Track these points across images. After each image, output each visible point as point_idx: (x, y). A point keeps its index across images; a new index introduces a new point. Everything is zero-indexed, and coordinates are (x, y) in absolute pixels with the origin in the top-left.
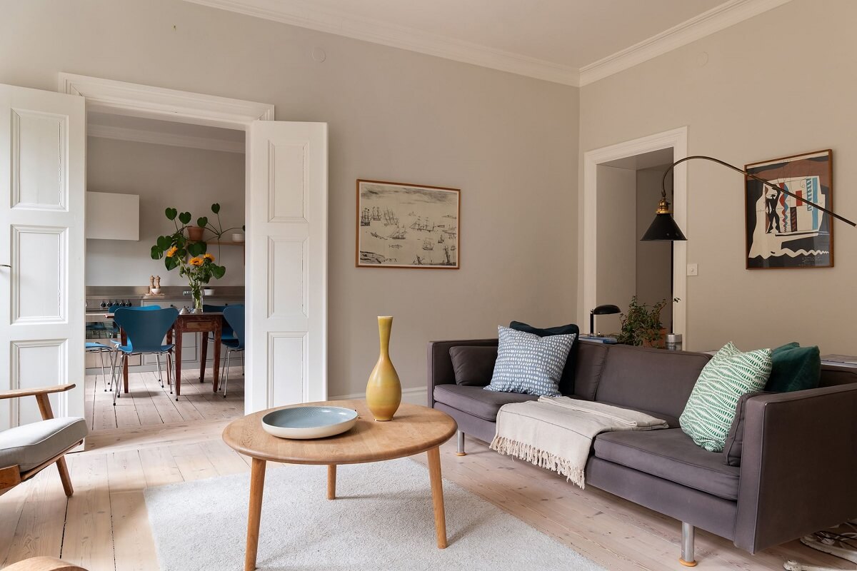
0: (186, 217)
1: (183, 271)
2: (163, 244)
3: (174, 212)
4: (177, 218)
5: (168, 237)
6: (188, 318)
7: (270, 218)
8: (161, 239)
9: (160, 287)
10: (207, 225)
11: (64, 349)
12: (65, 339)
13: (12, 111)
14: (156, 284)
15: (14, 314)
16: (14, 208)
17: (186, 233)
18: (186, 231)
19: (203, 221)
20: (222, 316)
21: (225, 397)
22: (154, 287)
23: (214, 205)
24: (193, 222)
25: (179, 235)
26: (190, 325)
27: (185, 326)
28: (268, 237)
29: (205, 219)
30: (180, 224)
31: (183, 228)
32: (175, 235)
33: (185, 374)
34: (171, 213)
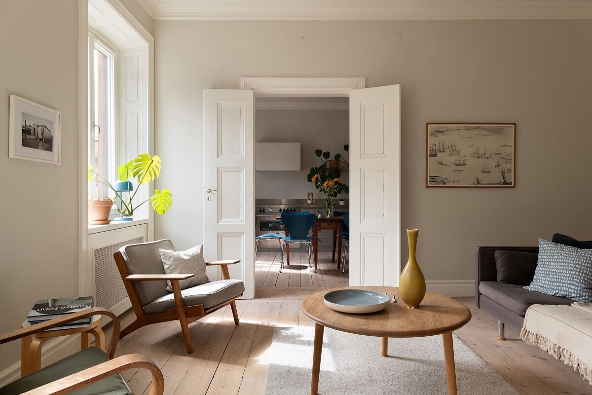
0: (327, 155)
1: (321, 190)
2: (314, 171)
3: (321, 151)
4: (322, 155)
5: (317, 168)
6: (323, 220)
7: (362, 155)
8: (312, 170)
9: (313, 200)
10: (341, 159)
11: (243, 238)
12: (244, 233)
13: (218, 103)
14: (311, 198)
15: (219, 218)
16: (219, 158)
17: (328, 165)
18: (328, 163)
19: (338, 157)
20: (342, 220)
21: (344, 273)
22: (310, 200)
23: (345, 146)
24: (332, 157)
25: (323, 167)
26: (323, 225)
27: (320, 226)
28: (361, 168)
29: (339, 155)
30: (324, 160)
31: (326, 162)
32: (321, 167)
33: (320, 256)
34: (318, 153)
